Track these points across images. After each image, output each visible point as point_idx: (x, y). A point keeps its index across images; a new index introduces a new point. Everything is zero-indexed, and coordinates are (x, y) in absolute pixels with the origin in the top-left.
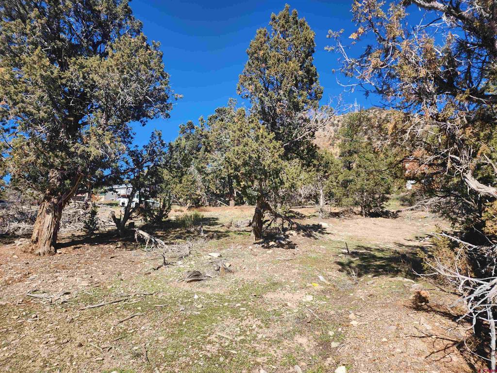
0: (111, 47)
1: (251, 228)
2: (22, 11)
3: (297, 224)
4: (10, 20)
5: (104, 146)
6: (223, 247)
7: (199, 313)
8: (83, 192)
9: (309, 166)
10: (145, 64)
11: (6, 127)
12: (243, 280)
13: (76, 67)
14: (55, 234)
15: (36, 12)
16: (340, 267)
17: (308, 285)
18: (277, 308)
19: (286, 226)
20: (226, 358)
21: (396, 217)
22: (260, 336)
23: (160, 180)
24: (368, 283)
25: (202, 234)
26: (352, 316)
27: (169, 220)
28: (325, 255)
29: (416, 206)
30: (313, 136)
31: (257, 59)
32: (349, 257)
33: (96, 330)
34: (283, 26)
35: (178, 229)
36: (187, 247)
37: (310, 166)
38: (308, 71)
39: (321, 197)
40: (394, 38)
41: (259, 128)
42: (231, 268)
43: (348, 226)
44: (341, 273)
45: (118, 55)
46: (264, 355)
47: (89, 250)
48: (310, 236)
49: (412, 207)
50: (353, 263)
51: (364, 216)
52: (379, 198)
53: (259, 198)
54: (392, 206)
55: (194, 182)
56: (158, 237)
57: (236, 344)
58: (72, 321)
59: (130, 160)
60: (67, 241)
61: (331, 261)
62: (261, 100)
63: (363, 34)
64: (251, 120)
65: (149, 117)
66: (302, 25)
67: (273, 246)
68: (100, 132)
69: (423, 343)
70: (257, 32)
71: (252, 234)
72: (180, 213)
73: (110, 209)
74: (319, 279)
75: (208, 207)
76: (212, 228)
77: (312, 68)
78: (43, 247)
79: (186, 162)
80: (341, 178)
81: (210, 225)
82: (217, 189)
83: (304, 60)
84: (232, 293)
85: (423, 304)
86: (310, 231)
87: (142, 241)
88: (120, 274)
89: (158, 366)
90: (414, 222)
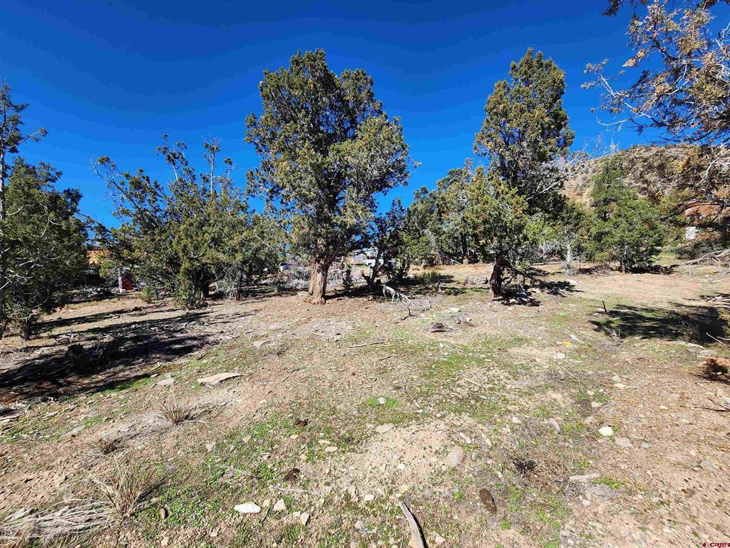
0: (360, 130)
1: (488, 285)
2: (293, 114)
3: (541, 282)
4: (286, 123)
5: (357, 216)
6: (461, 303)
7: (446, 360)
8: (340, 255)
9: (555, 219)
10: (389, 139)
11: (288, 207)
12: (485, 334)
13: (335, 152)
14: (324, 288)
15: (303, 112)
16: (596, 327)
17: (558, 343)
18: (524, 362)
19: (528, 283)
20: (477, 402)
21: (669, 273)
22: (509, 387)
23: (401, 243)
24: (636, 345)
25: (440, 291)
26: (616, 378)
27: (409, 278)
28: (576, 314)
29: (701, 259)
30: (561, 186)
31: (496, 114)
32: (607, 316)
33: (363, 364)
34: (526, 73)
35: (417, 286)
36: (427, 302)
37: (557, 219)
38: (556, 116)
39: (568, 252)
40: (689, 54)
41: (500, 185)
42: (472, 322)
43: (602, 283)
44: (597, 333)
45: (366, 136)
46: (515, 404)
47: (348, 301)
48: (556, 293)
49: (694, 261)
50: (613, 323)
51: (624, 272)
52: (646, 251)
53: (498, 256)
54: (664, 260)
55: (428, 243)
56: (402, 292)
57: (485, 390)
58: (345, 355)
59: (375, 226)
60: (332, 294)
61: (584, 320)
62: (501, 155)
63: (643, 58)
64: (490, 177)
65: (390, 187)
66: (548, 66)
67: (513, 303)
68: (354, 204)
69: (722, 417)
70: (496, 85)
71: (491, 291)
72: (416, 271)
73: (360, 269)
74: (570, 338)
75: (442, 266)
76: (448, 285)
77: (561, 112)
78: (317, 298)
79: (423, 224)
80: (594, 231)
81: (446, 282)
82: (449, 248)
83: (551, 104)
84: (475, 345)
85: (719, 373)
86: (556, 288)
87: (389, 295)
88: (375, 322)
89: (416, 399)
90: (698, 278)
